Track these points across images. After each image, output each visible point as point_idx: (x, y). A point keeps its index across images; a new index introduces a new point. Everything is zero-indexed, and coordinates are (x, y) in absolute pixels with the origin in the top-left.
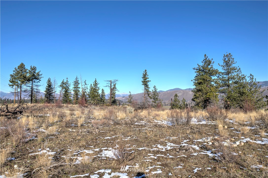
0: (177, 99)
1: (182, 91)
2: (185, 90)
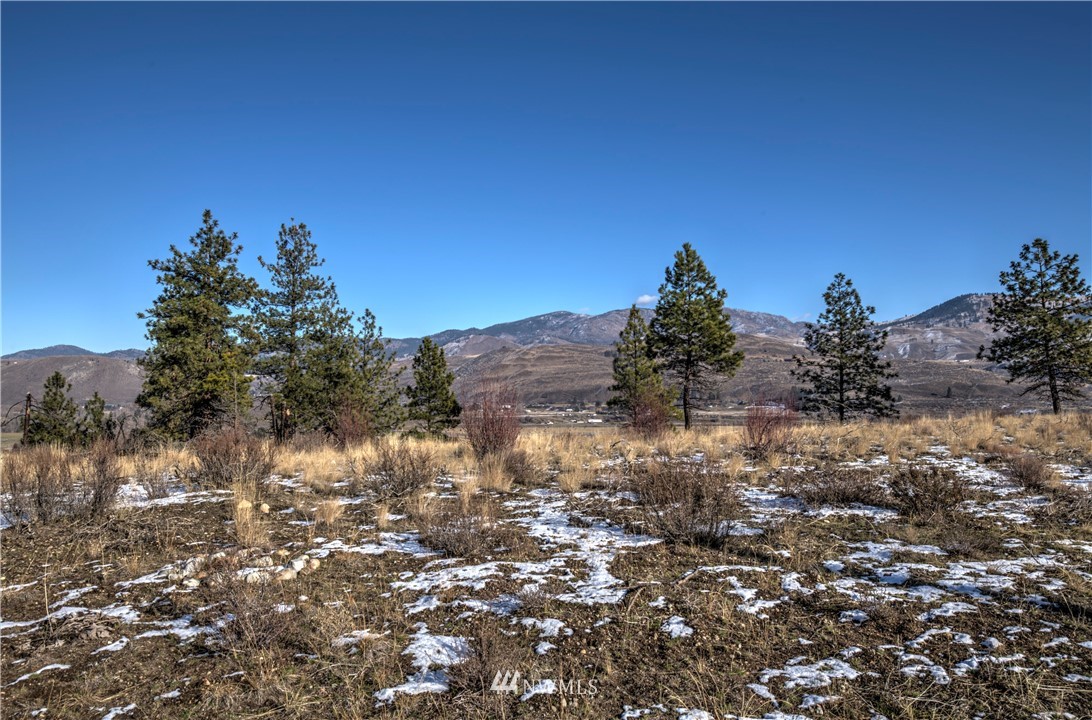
0: (62, 396)
1: (90, 362)
2: (105, 355)
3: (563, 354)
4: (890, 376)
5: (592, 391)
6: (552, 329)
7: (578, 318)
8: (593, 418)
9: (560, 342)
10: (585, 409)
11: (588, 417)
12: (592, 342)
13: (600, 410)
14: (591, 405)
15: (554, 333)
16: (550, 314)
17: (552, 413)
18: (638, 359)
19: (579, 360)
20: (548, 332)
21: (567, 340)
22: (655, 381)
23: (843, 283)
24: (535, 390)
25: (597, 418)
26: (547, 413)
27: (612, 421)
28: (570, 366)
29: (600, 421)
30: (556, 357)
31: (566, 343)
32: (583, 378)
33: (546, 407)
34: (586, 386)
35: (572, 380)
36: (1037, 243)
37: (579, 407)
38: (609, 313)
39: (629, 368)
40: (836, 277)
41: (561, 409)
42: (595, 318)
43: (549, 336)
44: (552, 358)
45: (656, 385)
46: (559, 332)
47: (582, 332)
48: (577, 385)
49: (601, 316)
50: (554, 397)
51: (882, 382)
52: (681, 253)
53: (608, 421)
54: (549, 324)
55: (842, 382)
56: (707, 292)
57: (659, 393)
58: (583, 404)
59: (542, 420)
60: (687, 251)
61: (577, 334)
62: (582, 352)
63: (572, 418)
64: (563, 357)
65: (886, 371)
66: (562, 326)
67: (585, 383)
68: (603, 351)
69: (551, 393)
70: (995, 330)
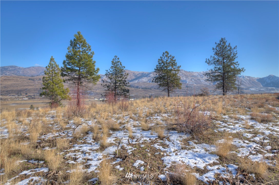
3: (14, 79)
4: (128, 86)
5: (24, 90)
6: (10, 71)
7: (19, 68)
8: (24, 98)
9: (13, 75)
10: (22, 95)
11: (23, 98)
12: (25, 76)
13: (27, 96)
14: (24, 94)
15: (10, 72)
16: (9, 66)
17: (10, 97)
18: (54, 77)
19: (20, 81)
20: (8, 72)
21: (16, 74)
22: (61, 86)
23: (117, 59)
24: (3, 90)
25: (26, 98)
26: (8, 97)
27: (31, 99)
28: (17, 82)
29: (27, 99)
30: (11, 80)
31: (15, 75)
32: (21, 86)
33: (7, 95)
34: (22, 89)
35: (17, 87)
36: (166, 52)
37: (20, 95)
38: (30, 67)
39: (49, 81)
40: (115, 57)
41: (13, 96)
42: (25, 68)
43: (9, 73)
44: (10, 80)
45: (61, 87)
46: (12, 72)
47: (21, 72)
48: (19, 88)
49: (27, 68)
50: (10, 92)
51: (127, 88)
52: (77, 35)
53: (30, 99)
54: (9, 69)
55: (116, 88)
56: (87, 52)
57: (62, 91)
58: (21, 94)
59: (6, 99)
60: (79, 35)
61: (19, 73)
62: (21, 78)
63: (17, 98)
64: (14, 80)
65: (127, 85)
66: (13, 70)
67: (22, 87)
68: (28, 78)
69: (9, 91)
70: (156, 74)
